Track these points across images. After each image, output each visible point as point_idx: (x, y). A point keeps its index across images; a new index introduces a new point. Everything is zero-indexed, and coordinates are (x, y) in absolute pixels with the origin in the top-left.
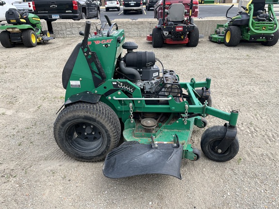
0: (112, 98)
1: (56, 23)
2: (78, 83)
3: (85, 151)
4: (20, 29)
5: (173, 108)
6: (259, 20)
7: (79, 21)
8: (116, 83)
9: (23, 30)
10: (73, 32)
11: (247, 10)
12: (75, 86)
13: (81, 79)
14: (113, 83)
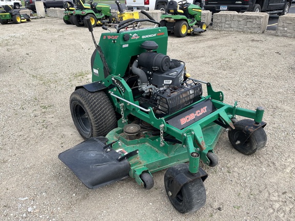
0: (111, 93)
1: (217, 15)
2: (97, 72)
4: (175, 20)
5: (152, 123)
7: (243, 14)
9: (177, 21)
10: (232, 26)
13: (98, 69)
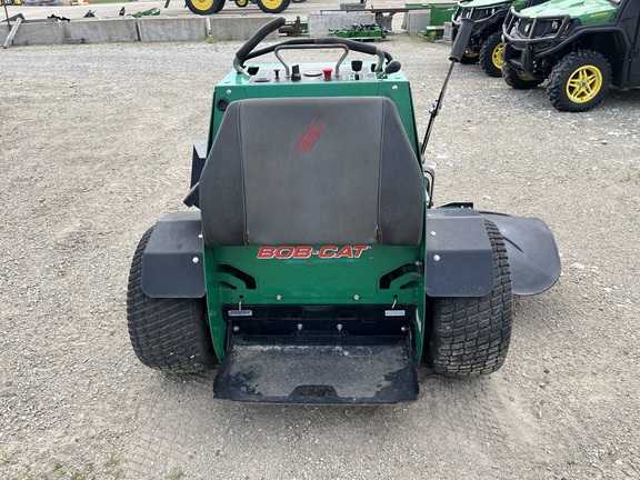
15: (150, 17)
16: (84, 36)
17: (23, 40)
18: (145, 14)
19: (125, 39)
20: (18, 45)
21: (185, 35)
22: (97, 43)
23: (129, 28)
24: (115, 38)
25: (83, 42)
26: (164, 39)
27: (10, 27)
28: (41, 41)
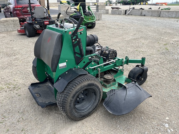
0: (89, 68)
2: (65, 64)
3: (84, 110)
5: (118, 64)
6: (87, 15)
8: (90, 58)
11: (78, 10)
12: (63, 67)
13: (67, 61)
14: (89, 58)
15: (166, 10)
16: (145, 14)
17: (131, 14)
18: (165, 9)
19: (156, 16)
20: (130, 15)
21: (174, 16)
22: (148, 16)
23: (158, 13)
24: (153, 15)
25: (145, 15)
26: (167, 17)
27: (129, 10)
28: (135, 14)
